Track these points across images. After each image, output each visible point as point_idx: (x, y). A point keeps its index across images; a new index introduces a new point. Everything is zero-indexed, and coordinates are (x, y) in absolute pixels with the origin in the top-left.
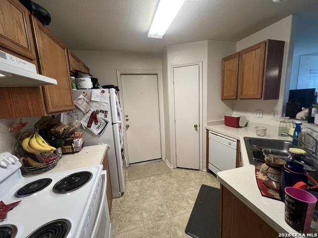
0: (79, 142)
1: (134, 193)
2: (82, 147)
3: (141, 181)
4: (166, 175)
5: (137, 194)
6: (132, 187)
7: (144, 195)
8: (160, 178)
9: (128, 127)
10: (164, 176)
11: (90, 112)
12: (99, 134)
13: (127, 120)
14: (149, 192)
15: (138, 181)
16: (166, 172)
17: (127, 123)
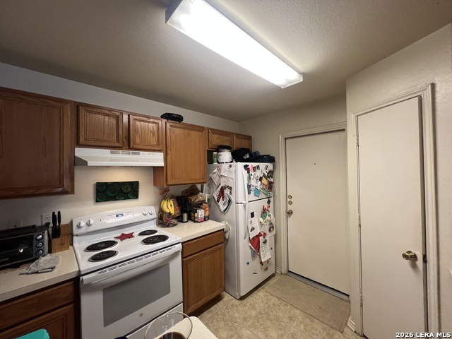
0: (201, 213)
1: (253, 308)
2: (205, 220)
3: (278, 302)
4: (324, 329)
5: (254, 313)
6: (260, 301)
7: (258, 322)
8: (308, 321)
9: (290, 213)
10: (318, 326)
11: (220, 187)
12: (224, 211)
13: (291, 203)
14: (269, 323)
15: (274, 300)
16: (331, 323)
17: (290, 207)
